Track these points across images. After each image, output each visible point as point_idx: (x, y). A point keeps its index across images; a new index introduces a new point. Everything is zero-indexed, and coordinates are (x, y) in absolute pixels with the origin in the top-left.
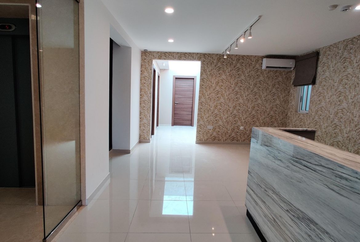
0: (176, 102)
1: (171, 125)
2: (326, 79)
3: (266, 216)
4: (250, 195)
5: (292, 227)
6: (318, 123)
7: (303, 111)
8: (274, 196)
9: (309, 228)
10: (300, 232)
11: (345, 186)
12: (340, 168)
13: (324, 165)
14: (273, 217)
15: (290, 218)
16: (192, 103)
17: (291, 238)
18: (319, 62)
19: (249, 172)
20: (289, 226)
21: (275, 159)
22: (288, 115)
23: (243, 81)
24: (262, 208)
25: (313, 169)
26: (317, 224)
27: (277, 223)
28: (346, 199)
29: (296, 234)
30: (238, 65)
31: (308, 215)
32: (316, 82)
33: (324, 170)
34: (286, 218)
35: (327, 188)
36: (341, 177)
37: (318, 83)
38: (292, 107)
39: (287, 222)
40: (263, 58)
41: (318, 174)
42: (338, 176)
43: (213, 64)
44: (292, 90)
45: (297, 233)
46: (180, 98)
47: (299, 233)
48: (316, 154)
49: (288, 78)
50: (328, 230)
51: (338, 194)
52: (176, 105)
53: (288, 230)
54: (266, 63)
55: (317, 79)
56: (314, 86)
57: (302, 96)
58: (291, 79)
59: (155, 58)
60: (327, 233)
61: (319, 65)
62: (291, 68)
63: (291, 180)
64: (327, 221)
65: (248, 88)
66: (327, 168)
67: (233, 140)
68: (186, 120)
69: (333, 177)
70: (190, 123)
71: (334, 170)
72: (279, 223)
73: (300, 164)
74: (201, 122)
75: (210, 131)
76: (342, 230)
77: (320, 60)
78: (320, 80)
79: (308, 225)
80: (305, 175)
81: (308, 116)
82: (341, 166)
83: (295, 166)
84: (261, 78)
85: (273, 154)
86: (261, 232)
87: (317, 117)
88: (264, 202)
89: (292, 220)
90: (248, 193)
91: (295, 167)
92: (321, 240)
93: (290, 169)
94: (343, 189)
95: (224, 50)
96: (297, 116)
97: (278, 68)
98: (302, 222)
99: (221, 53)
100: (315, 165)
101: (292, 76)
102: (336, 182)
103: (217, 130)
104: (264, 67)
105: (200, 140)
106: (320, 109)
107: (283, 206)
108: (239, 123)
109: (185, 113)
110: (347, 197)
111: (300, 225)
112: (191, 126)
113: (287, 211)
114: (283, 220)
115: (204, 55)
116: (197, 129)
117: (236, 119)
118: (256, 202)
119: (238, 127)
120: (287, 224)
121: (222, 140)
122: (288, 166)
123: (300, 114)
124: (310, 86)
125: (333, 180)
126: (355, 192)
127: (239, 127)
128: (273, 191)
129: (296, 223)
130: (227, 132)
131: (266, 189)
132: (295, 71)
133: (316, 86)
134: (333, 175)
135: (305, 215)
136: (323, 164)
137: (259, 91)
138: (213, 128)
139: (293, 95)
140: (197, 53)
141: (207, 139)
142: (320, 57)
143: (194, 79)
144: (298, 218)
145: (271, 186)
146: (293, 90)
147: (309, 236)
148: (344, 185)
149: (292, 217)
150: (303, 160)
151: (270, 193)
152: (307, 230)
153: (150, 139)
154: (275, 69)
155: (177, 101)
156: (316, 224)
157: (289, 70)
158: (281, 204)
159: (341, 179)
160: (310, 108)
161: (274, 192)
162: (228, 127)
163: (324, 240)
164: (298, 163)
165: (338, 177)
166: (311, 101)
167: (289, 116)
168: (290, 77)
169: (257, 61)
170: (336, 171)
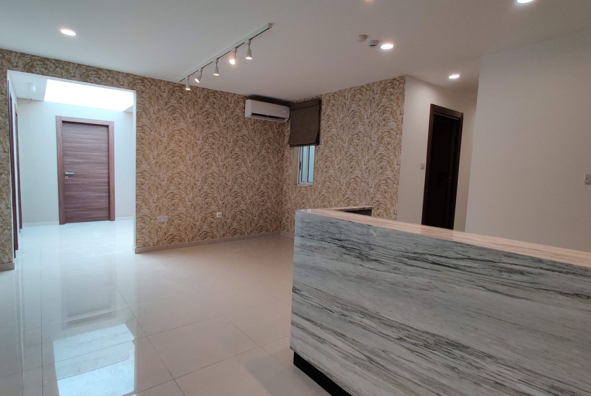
0: (67, 173)
1: (58, 222)
2: (332, 138)
3: (347, 357)
4: (303, 329)
5: (414, 362)
6: (326, 199)
7: (304, 182)
8: (367, 321)
9: (452, 356)
10: (433, 368)
11: (519, 283)
12: (506, 258)
13: (475, 257)
14: (366, 356)
15: (407, 349)
16: (109, 173)
17: (412, 380)
18: (322, 114)
19: (295, 290)
20: (406, 361)
21: (363, 260)
22: (283, 190)
23: (216, 134)
24: (336, 346)
25: (452, 266)
26: (467, 348)
27: (379, 364)
28: (524, 301)
29: (422, 371)
30: (207, 106)
31: (448, 337)
32: (320, 141)
33: (476, 265)
34: (399, 351)
35: (483, 290)
36: (511, 271)
37: (323, 143)
38: (290, 178)
39: (399, 357)
40: (245, 98)
41: (463, 272)
42: (504, 270)
43: (162, 99)
44: (286, 153)
45: (424, 369)
46: (78, 163)
47: (429, 370)
48: (457, 242)
49: (281, 134)
50: (492, 353)
51: (507, 297)
52: (67, 178)
53: (404, 369)
54: (251, 107)
55: (321, 137)
56: (317, 147)
57: (301, 161)
58: (284, 136)
59: (15, 67)
60: (490, 357)
61: (323, 117)
62: (284, 119)
63: (406, 290)
64: (488, 340)
65: (225, 147)
66: (481, 260)
67: (205, 238)
68: (95, 209)
69: (495, 273)
70: (106, 215)
71: (496, 262)
72: (381, 363)
73: (425, 261)
74: (145, 211)
75: (164, 226)
76: (519, 348)
77: (323, 111)
78: (325, 138)
79: (449, 353)
80: (436, 277)
81: (313, 190)
82: (510, 255)
83: (413, 266)
84: (244, 131)
85: (358, 252)
86: (339, 385)
87: (324, 191)
88: (342, 334)
89: (412, 351)
90: (297, 327)
91: (411, 268)
92: (478, 369)
93: (401, 273)
94: (517, 287)
95: (185, 74)
96: (297, 190)
97: (268, 118)
98: (436, 350)
99: (177, 80)
100: (457, 259)
101: (286, 131)
102: (504, 280)
103: (177, 222)
104: (248, 114)
105: (144, 245)
106: (327, 179)
107: (388, 334)
108: (214, 207)
109: (93, 194)
110: (525, 298)
111: (430, 355)
112: (109, 220)
113: (400, 339)
114: (392, 355)
115: (143, 79)
116: (137, 226)
117: (209, 200)
118: (320, 338)
119: (212, 214)
120: (402, 361)
121: (187, 240)
122: (395, 269)
123: (301, 188)
124: (313, 148)
125: (496, 277)
126: (541, 289)
127: (214, 213)
128: (361, 313)
129: (422, 354)
130: (194, 225)
131: (345, 313)
132: (290, 124)
133: (321, 146)
134: (494, 270)
135: (442, 339)
136: (472, 256)
137: (242, 152)
138: (169, 219)
139: (289, 160)
140: (127, 74)
141: (158, 242)
142: (323, 107)
143: (107, 126)
144: (426, 346)
145: (355, 305)
146: (288, 152)
147: (453, 369)
148: (518, 281)
149: (413, 347)
150: (430, 255)
151: (357, 317)
152: (447, 362)
153: (14, 261)
154: (264, 119)
155: (71, 170)
156: (464, 348)
157: (282, 122)
158: (385, 332)
159: (511, 273)
160: (314, 179)
161: (365, 314)
162: (196, 216)
163: (484, 369)
164: (418, 260)
165: (506, 272)
166: (315, 168)
167: (285, 191)
168: (283, 133)
169: (237, 103)
170: (499, 263)
